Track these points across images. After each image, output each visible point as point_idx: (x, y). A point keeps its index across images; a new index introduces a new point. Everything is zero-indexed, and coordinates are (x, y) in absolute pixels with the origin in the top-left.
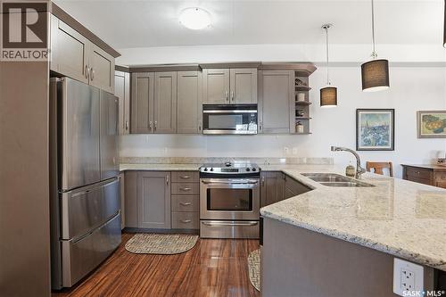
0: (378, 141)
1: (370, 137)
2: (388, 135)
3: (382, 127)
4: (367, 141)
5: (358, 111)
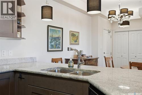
0: (56, 46)
1: (53, 43)
2: (60, 43)
3: (58, 37)
4: (52, 46)
5: (48, 26)
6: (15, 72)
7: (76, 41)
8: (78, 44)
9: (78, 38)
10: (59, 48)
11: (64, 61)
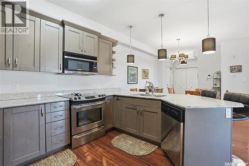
0: (133, 80)
1: (131, 78)
2: (136, 78)
3: (134, 74)
4: (131, 80)
5: (128, 66)
6: (114, 96)
7: (146, 77)
8: (148, 78)
9: (148, 74)
10: (135, 81)
11: (138, 90)
